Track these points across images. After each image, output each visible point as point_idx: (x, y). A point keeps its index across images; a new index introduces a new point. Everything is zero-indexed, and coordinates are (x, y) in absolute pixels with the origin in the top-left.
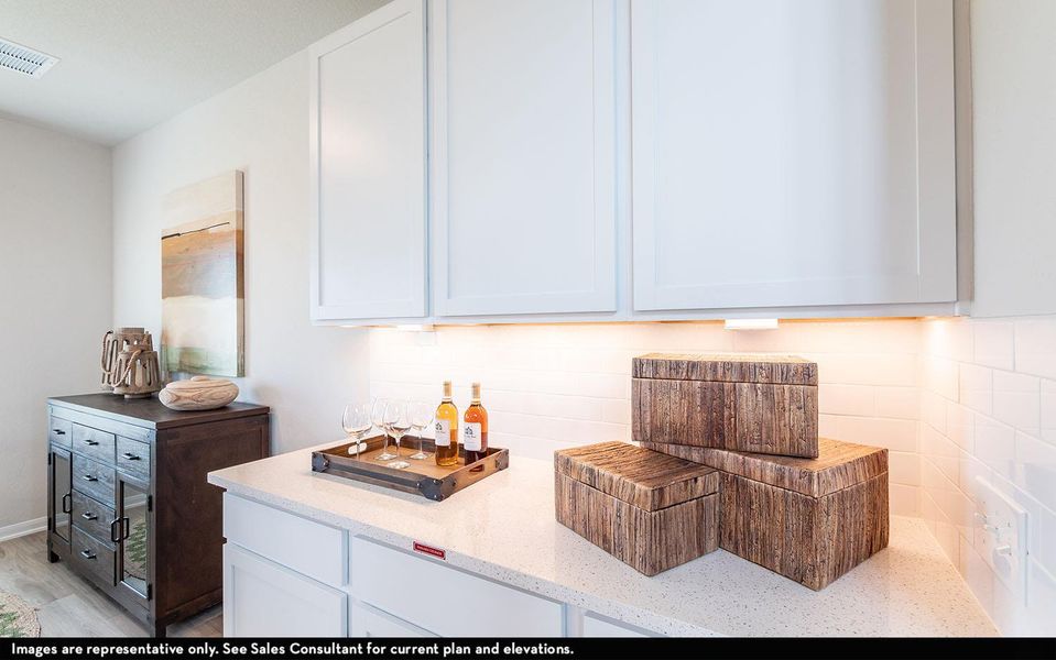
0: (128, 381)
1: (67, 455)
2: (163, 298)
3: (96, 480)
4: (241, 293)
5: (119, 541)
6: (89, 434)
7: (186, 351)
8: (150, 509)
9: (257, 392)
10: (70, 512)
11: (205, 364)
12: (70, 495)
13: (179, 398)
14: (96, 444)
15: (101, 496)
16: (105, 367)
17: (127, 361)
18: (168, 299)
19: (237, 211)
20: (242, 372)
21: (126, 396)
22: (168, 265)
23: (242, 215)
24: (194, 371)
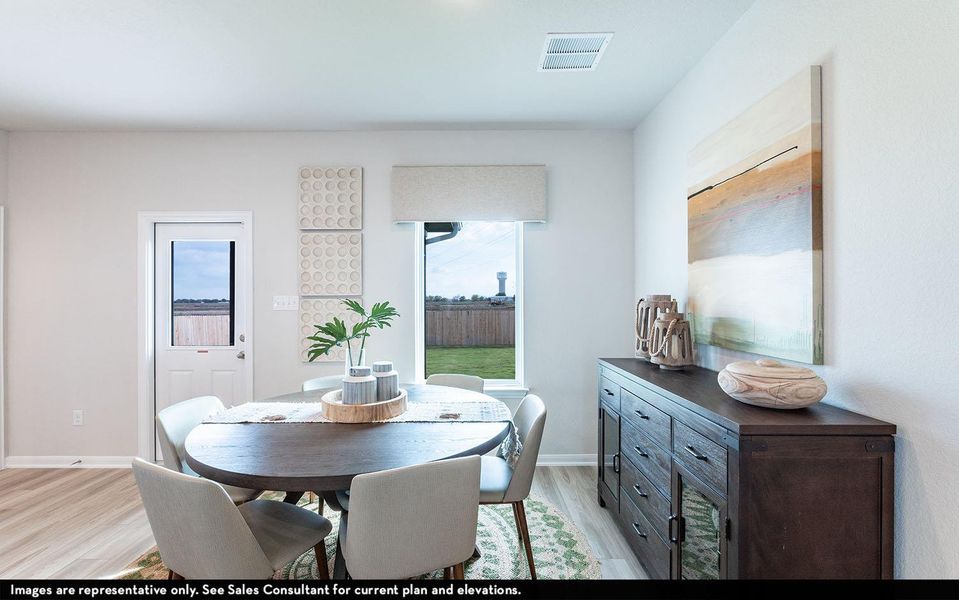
0: (666, 353)
1: (616, 417)
2: (690, 262)
3: (646, 456)
4: (818, 242)
5: (676, 542)
6: (638, 404)
7: (721, 323)
8: (729, 536)
9: (851, 391)
10: (619, 472)
11: (751, 340)
12: (619, 456)
13: (750, 389)
14: (647, 418)
15: (652, 476)
16: (639, 334)
17: (665, 330)
18: (694, 264)
19: (813, 125)
20: (820, 358)
21: (661, 367)
22: (695, 226)
23: (819, 130)
24: (734, 346)
